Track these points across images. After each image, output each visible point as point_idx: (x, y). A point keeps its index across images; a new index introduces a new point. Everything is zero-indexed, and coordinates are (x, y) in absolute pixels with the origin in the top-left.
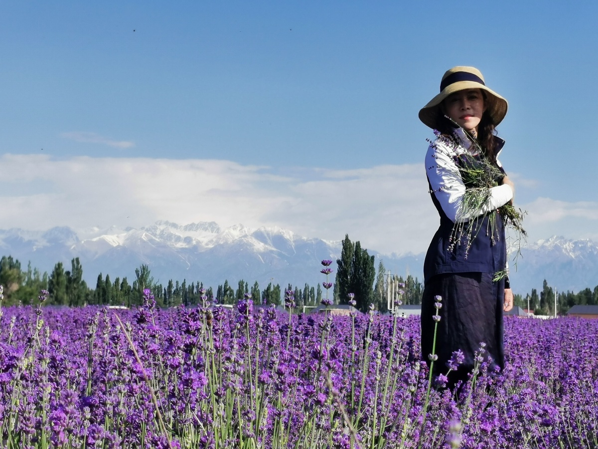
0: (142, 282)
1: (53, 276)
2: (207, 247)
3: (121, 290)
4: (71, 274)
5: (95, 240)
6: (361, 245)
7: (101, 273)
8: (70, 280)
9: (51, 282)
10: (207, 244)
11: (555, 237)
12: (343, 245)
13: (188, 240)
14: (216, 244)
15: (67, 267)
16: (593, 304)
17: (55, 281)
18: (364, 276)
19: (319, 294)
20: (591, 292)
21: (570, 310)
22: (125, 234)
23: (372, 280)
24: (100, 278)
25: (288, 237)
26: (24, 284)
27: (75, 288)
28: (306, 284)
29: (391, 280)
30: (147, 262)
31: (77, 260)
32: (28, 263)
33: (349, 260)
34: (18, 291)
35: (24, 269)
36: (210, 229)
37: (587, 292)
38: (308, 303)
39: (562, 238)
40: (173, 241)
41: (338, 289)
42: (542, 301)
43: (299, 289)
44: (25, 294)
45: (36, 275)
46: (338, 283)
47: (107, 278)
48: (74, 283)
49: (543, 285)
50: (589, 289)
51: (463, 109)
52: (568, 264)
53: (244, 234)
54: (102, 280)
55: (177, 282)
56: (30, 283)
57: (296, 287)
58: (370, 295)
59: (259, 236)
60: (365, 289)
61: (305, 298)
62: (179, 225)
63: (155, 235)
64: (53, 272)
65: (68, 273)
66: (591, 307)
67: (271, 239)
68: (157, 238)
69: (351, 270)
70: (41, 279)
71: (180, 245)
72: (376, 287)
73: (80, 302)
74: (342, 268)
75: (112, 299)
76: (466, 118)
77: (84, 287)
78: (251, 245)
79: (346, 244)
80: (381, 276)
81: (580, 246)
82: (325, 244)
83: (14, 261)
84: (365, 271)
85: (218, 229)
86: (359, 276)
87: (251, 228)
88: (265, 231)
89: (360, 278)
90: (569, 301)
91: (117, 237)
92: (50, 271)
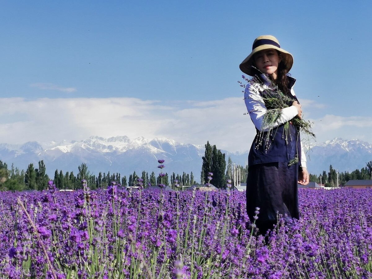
0: (83, 174)
1: (27, 172)
2: (122, 151)
3: (70, 179)
4: (39, 171)
5: (53, 149)
6: (216, 147)
7: (57, 170)
8: (38, 175)
9: (26, 176)
10: (122, 150)
11: (336, 139)
12: (206, 148)
13: (110, 147)
14: (128, 149)
15: (36, 166)
16: (361, 179)
17: (28, 175)
18: (219, 166)
19: (192, 178)
20: (359, 172)
21: (346, 183)
22: (71, 145)
23: (224, 169)
24: (56, 172)
25: (172, 144)
26: (10, 178)
27: (41, 179)
28: (184, 172)
29: (236, 168)
30: (85, 162)
31: (42, 161)
32: (12, 165)
33: (209, 157)
34: (6, 182)
35: (9, 168)
36: (123, 140)
37: (357, 171)
38: (185, 184)
39: (341, 139)
40: (101, 148)
41: (204, 175)
42: (330, 178)
43: (179, 176)
44: (11, 184)
45: (17, 172)
46: (203, 171)
47: (61, 172)
48: (40, 176)
49: (330, 168)
50: (358, 170)
51: (264, 62)
52: (345, 155)
53: (144, 143)
54: (58, 173)
55: (104, 174)
56: (13, 177)
57: (178, 174)
58: (223, 178)
59: (154, 144)
60: (220, 175)
61: (183, 181)
62: (104, 139)
63: (90, 145)
64: (27, 170)
65: (36, 170)
66: (359, 181)
67: (161, 145)
68: (91, 147)
69: (211, 163)
70: (20, 174)
71: (106, 150)
72: (227, 173)
73: (45, 188)
74: (206, 162)
75: (64, 185)
76: (267, 68)
77: (47, 179)
78: (149, 149)
79: (208, 147)
80: (229, 166)
81: (352, 143)
82: (195, 147)
83: (3, 164)
84: (220, 164)
85: (129, 140)
86: (216, 167)
87: (149, 139)
88: (158, 140)
89: (217, 167)
90: (346, 178)
91: (67, 147)
92: (25, 169)
